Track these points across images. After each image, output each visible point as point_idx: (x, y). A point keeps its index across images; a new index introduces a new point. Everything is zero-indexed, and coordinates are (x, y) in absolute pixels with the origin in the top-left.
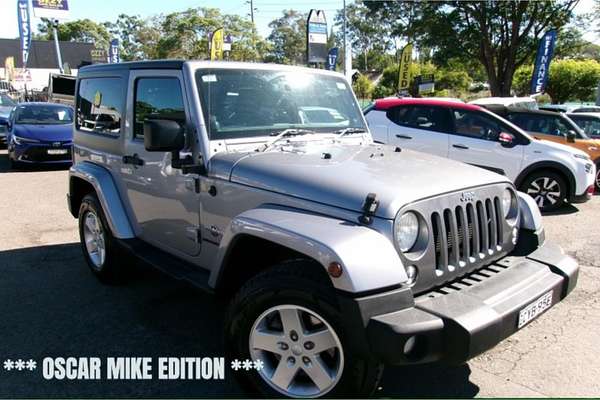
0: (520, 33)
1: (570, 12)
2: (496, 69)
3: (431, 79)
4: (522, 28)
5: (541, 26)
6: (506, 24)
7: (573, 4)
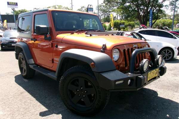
0: (149, 11)
1: (163, 4)
2: (142, 20)
3: (124, 23)
4: (149, 9)
5: (154, 9)
6: (144, 8)
7: (163, 2)
